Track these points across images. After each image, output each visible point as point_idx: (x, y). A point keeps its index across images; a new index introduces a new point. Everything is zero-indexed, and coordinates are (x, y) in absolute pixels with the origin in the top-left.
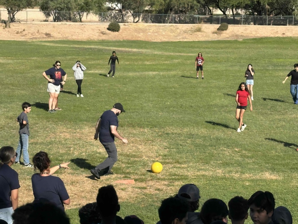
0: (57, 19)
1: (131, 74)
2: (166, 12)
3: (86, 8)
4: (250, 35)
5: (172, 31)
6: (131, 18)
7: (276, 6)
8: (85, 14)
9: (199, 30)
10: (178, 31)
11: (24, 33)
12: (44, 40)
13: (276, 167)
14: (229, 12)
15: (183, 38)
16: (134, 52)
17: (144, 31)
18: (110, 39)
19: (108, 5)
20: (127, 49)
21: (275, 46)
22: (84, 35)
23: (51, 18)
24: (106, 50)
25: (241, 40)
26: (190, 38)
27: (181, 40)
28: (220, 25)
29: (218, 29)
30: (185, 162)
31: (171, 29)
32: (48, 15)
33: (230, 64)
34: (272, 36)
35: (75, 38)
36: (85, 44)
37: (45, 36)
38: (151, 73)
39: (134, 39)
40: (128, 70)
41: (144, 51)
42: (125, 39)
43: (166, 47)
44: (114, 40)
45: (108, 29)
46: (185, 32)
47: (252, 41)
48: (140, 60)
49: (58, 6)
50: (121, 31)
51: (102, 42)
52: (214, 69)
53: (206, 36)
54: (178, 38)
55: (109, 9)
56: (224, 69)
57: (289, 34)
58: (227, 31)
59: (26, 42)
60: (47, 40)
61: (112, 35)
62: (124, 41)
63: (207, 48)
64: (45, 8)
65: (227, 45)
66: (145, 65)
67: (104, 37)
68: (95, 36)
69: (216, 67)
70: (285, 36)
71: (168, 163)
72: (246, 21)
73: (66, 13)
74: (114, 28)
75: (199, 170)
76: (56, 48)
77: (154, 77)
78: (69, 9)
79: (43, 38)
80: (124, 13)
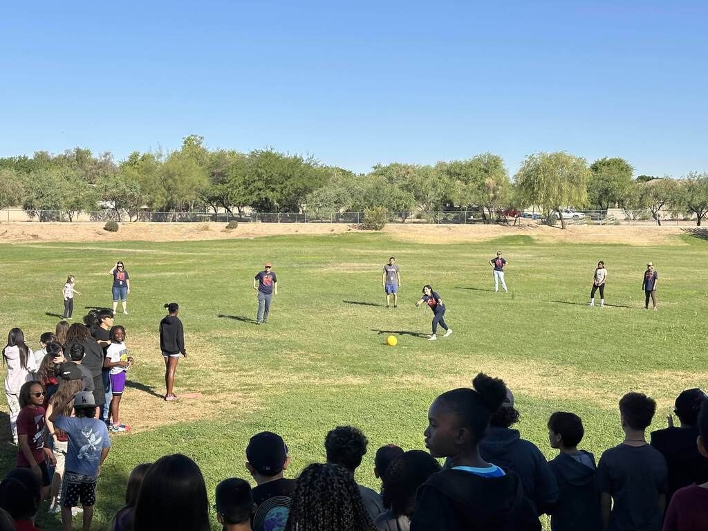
0: (43, 219)
1: (146, 275)
2: (168, 209)
3: (76, 206)
4: (262, 233)
5: (177, 230)
6: (127, 217)
7: (284, 202)
8: (76, 213)
9: (207, 228)
10: (184, 230)
11: (7, 235)
12: (31, 242)
13: (356, 370)
14: (235, 211)
15: (189, 238)
16: (139, 253)
17: (146, 230)
18: (109, 241)
19: (101, 203)
20: (131, 250)
21: (290, 243)
22: (77, 236)
23: (36, 218)
24: (106, 251)
25: (252, 238)
26: (197, 238)
27: (188, 240)
28: (228, 223)
29: (227, 227)
30: (251, 369)
31: (176, 228)
32: (33, 215)
33: (250, 263)
34: (285, 233)
35: (67, 239)
36: (79, 246)
37: (31, 238)
38: (169, 274)
39: (135, 239)
40: (142, 272)
41: (150, 251)
42: (125, 239)
43: (174, 247)
44: (113, 240)
45: (105, 229)
46: (191, 231)
47: (265, 239)
48: (150, 260)
49: (45, 204)
50: (119, 230)
51: (99, 243)
52: (236, 268)
53: (215, 235)
54: (185, 237)
55: (103, 208)
56: (246, 267)
57: (302, 232)
58: (237, 229)
59: (10, 244)
60: (34, 241)
61: (110, 236)
62: (124, 242)
63: (218, 247)
64: (28, 207)
65: (239, 243)
66: (158, 265)
67: (100, 238)
68: (91, 237)
69: (237, 267)
70: (298, 233)
71: (231, 371)
72: (253, 218)
73: (53, 212)
74: (111, 228)
75: (272, 377)
76: (48, 250)
77: (172, 278)
78: (57, 208)
79: (30, 240)
80: (119, 211)
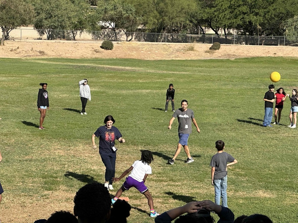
0: (50, 37)
1: (124, 92)
2: (159, 31)
3: (79, 26)
4: (242, 55)
5: (165, 50)
6: (125, 37)
7: (267, 26)
8: (79, 32)
9: (192, 49)
10: (171, 49)
11: (18, 50)
12: (38, 57)
13: (269, 185)
14: (221, 32)
15: (176, 57)
16: (127, 70)
17: (137, 49)
18: (104, 58)
19: (102, 23)
20: (120, 67)
21: (267, 65)
22: (77, 53)
23: (45, 36)
24: (99, 67)
25: (233, 59)
26: (182, 57)
27: (174, 59)
28: (212, 44)
29: (210, 48)
30: (179, 180)
31: (164, 48)
32: (42, 33)
33: (222, 83)
34: (264, 55)
35: (68, 56)
36: (77, 62)
37: (39, 54)
38: (144, 91)
39: (127, 57)
40: (122, 88)
41: (137, 69)
42: (118, 57)
43: (160, 65)
44: (108, 58)
45: (102, 47)
46: (177, 51)
47: (244, 61)
48: (134, 78)
49: (52, 24)
50: (114, 49)
51: (95, 60)
52: (207, 87)
53: (199, 55)
54: (171, 56)
55: (103, 27)
56: (216, 87)
57: (280, 54)
58: (220, 50)
59: (20, 59)
60: (40, 57)
61: (106, 54)
62: (117, 59)
63: (199, 66)
64: (39, 26)
65: (220, 64)
66: (138, 83)
67: (97, 55)
68: (89, 54)
69: (209, 86)
70: (276, 56)
71: (162, 181)
72: (238, 41)
73: (60, 31)
74: (107, 46)
75: (193, 188)
76: (50, 65)
77: (147, 95)
78: (63, 27)
79: (37, 55)
80: (117, 31)
